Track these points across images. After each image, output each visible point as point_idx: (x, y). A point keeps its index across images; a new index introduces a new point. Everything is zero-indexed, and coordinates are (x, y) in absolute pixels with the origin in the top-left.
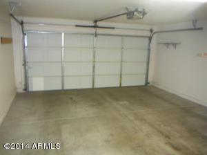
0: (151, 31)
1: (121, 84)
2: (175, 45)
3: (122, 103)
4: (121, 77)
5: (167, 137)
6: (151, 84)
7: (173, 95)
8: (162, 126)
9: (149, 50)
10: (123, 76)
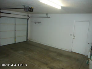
0: (28, 16)
1: (15, 42)
2: (39, 23)
3: (20, 52)
4: (15, 38)
5: (47, 64)
6: (29, 40)
7: (40, 44)
8: (42, 60)
9: (27, 25)
10: (16, 38)
